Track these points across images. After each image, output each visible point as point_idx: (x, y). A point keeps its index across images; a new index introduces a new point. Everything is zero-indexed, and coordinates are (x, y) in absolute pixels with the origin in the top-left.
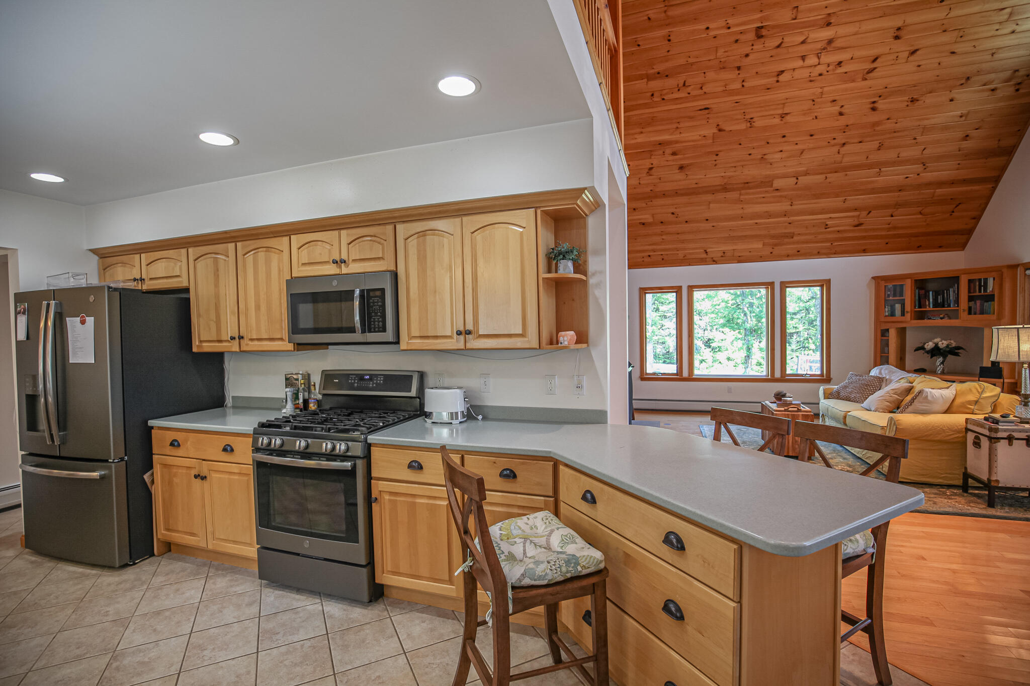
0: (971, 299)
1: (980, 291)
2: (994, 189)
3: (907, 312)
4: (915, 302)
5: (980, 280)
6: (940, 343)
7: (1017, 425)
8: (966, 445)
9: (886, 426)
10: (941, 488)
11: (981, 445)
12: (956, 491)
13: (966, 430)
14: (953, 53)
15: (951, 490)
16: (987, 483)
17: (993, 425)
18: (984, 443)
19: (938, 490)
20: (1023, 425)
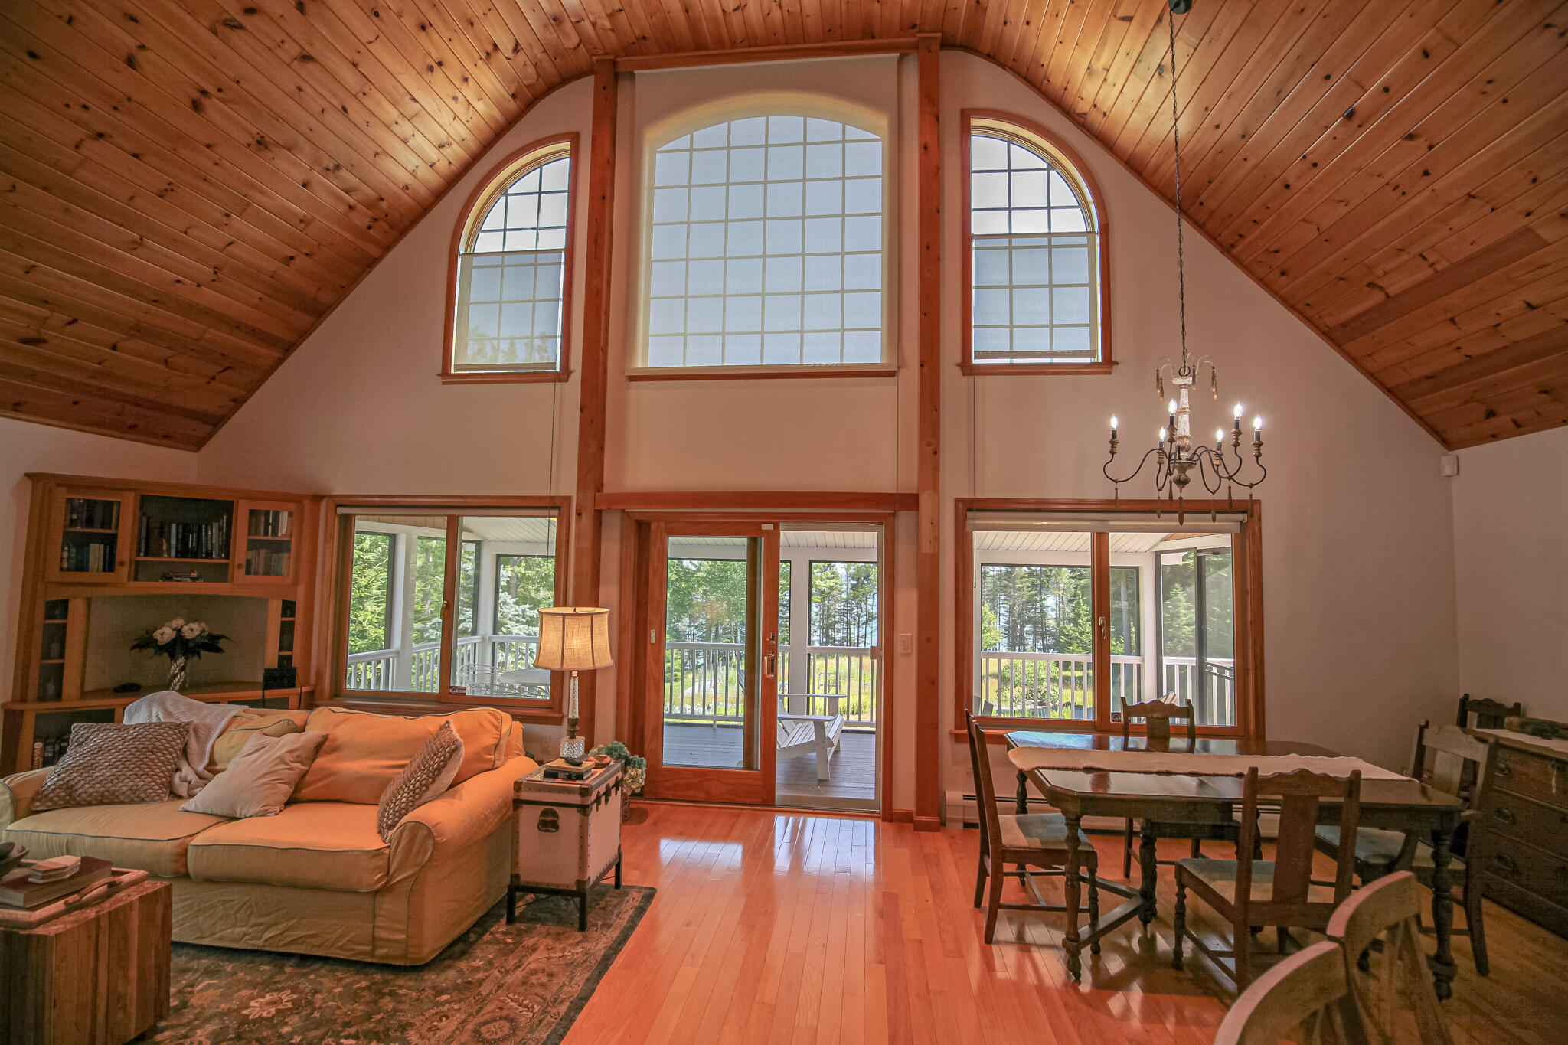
0: (253, 545)
1: (266, 534)
2: (280, 361)
3: (122, 564)
4: (139, 543)
5: (267, 513)
6: (185, 628)
7: (596, 772)
8: (517, 833)
9: (389, 847)
10: (480, 936)
11: (560, 823)
12: (503, 929)
13: (518, 803)
14: (344, 109)
15: (492, 929)
16: (575, 889)
17: (581, 782)
18: (568, 819)
19: (487, 942)
20: (600, 771)
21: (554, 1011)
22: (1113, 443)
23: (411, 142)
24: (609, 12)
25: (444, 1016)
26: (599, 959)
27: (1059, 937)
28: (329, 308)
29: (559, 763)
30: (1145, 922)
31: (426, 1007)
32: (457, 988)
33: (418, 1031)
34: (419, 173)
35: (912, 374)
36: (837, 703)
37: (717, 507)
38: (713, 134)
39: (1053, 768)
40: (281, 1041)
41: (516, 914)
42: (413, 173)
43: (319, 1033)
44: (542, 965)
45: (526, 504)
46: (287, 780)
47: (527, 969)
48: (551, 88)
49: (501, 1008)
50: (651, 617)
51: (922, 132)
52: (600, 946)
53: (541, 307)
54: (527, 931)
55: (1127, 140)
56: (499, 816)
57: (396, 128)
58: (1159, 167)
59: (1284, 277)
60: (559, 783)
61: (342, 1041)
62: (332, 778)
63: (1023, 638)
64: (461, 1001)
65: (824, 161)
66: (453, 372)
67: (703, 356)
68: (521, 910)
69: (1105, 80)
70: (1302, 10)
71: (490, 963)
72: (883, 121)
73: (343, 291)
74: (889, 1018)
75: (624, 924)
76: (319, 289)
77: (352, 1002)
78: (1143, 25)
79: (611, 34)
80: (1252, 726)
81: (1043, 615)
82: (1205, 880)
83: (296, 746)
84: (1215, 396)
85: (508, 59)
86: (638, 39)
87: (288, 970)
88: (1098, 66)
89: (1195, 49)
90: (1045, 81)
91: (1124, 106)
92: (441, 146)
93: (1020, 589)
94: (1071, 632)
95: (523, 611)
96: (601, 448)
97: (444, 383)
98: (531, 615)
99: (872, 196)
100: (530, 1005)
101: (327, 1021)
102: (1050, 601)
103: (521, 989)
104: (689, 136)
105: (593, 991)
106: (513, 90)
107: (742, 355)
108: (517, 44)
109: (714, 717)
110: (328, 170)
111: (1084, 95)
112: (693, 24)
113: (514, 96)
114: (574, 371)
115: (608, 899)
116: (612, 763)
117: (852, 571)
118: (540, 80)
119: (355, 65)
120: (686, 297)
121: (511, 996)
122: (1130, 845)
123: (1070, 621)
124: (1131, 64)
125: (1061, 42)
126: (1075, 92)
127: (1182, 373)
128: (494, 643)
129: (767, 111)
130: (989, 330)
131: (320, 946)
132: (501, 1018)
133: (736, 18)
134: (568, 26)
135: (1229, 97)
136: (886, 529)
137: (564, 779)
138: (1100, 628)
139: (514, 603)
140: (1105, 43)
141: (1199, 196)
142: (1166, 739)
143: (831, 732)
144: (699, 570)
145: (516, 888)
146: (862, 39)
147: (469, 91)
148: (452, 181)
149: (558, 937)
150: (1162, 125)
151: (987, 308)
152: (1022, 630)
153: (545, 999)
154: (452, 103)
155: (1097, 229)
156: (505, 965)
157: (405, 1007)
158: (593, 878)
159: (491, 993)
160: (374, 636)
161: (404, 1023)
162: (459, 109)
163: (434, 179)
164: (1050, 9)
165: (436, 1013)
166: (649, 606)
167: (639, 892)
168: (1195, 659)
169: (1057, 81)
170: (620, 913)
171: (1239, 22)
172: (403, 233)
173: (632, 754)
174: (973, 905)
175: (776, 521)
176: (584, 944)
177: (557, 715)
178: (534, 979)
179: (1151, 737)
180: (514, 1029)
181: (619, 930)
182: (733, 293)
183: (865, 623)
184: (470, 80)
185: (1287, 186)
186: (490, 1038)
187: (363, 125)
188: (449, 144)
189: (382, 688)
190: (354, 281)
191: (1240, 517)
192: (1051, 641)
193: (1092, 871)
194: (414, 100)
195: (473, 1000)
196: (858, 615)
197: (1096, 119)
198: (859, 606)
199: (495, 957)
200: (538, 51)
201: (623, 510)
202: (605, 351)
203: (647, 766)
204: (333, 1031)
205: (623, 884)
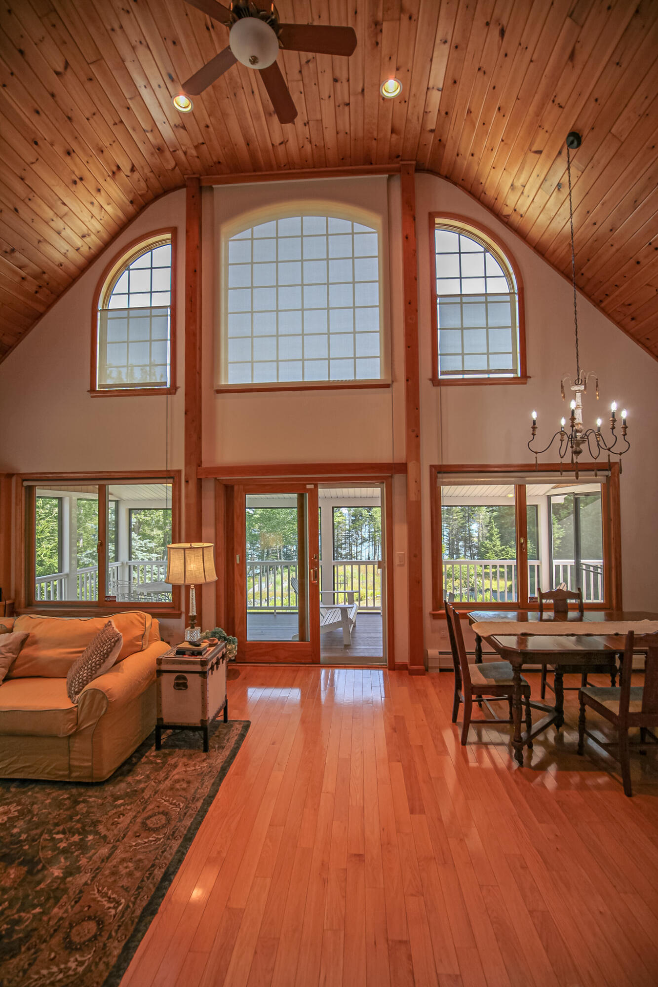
7: (210, 650)
8: (160, 691)
9: (77, 706)
10: (140, 758)
11: (188, 684)
12: (154, 754)
13: (160, 672)
14: (16, 210)
15: (147, 754)
16: (200, 725)
17: (201, 657)
18: (194, 681)
19: (146, 763)
20: (212, 649)
21: (193, 806)
22: (534, 428)
23: (63, 234)
24: (196, 144)
25: (121, 814)
26: (219, 770)
27: (506, 739)
28: (11, 347)
29: (185, 645)
30: (558, 726)
31: (108, 809)
32: (127, 795)
33: (105, 826)
34: (70, 254)
35: (401, 386)
36: (353, 596)
37: (277, 475)
38: (265, 229)
39: (502, 635)
40: (13, 838)
41: (162, 743)
42: (65, 255)
43: (38, 831)
44: (182, 776)
45: (149, 476)
46: (3, 665)
47: (172, 780)
48: (157, 197)
49: (158, 807)
50: (236, 546)
51: (404, 228)
52: (219, 761)
53: (156, 346)
54: (170, 754)
55: (535, 233)
56: (148, 681)
57: (52, 224)
58: (555, 251)
59: (634, 321)
60: (186, 658)
61: (54, 836)
62: (34, 662)
63: (458, 550)
64: (131, 803)
65: (340, 247)
66: (98, 389)
67: (265, 376)
68: (164, 740)
69: (522, 193)
70: (653, 147)
71: (148, 777)
72: (378, 220)
73: (20, 336)
74: (408, 797)
75: (233, 746)
76: (4, 335)
77: (58, 809)
78: (548, 156)
79: (197, 160)
80: (614, 602)
81: (470, 536)
82: (599, 701)
83: (8, 642)
84: (598, 398)
85: (127, 176)
86: (215, 163)
87: (13, 790)
88: (518, 184)
89: (583, 172)
90: (483, 194)
91: (533, 212)
92: (84, 236)
93: (456, 520)
94: (488, 545)
95: (145, 544)
96: (200, 438)
97: (92, 397)
98: (151, 546)
99: (373, 269)
100: (177, 803)
101: (43, 823)
102: (474, 527)
103: (170, 793)
104: (251, 229)
105: (217, 791)
106: (131, 197)
107: (290, 375)
108: (133, 166)
109: (275, 608)
110: (6, 252)
111: (508, 204)
112: (252, 155)
113: (132, 202)
114: (179, 387)
115: (221, 729)
116: (219, 643)
117: (352, 511)
118: (149, 191)
119: (22, 179)
120: (252, 337)
121: (164, 798)
122: (544, 679)
123: (487, 538)
124: (540, 182)
125: (494, 168)
126: (502, 201)
127: (577, 382)
128: (130, 566)
129: (302, 214)
130: (449, 357)
131: (34, 773)
132: (159, 813)
133: (281, 150)
134: (168, 154)
135: (603, 204)
136: (386, 485)
137: (189, 655)
138: (521, 544)
139: (139, 539)
140: (523, 168)
141: (581, 269)
142: (566, 613)
143: (352, 615)
144: (255, 514)
145: (161, 727)
146: (364, 165)
147: (101, 199)
148: (91, 260)
149: (190, 757)
150: (559, 223)
151: (448, 342)
152: (458, 545)
153: (186, 799)
154: (89, 206)
155: (516, 291)
156: (158, 777)
157: (95, 810)
158: (211, 718)
159: (150, 797)
160: (48, 564)
161: (95, 821)
162: (95, 210)
163: (79, 259)
164: (488, 145)
165: (116, 813)
166: (235, 539)
167: (240, 724)
168: (574, 561)
169: (491, 193)
170: (229, 739)
171: (612, 154)
172: (59, 296)
173: (228, 636)
174: (451, 721)
175: (316, 482)
176: (208, 761)
177: (177, 612)
178: (178, 786)
179: (556, 612)
180: (169, 821)
181: (229, 750)
182: (283, 333)
183: (361, 544)
184: (102, 191)
185: (638, 263)
186: (153, 827)
187: (29, 221)
188: (89, 235)
189: (58, 599)
190: (27, 329)
191: (606, 473)
192: (475, 551)
193: (527, 698)
194: (64, 204)
195: (140, 803)
196: (357, 539)
197: (516, 219)
198: (357, 533)
199: (151, 773)
200: (147, 171)
201: (216, 479)
202: (200, 374)
203: (238, 642)
204: (48, 830)
205: (229, 719)
